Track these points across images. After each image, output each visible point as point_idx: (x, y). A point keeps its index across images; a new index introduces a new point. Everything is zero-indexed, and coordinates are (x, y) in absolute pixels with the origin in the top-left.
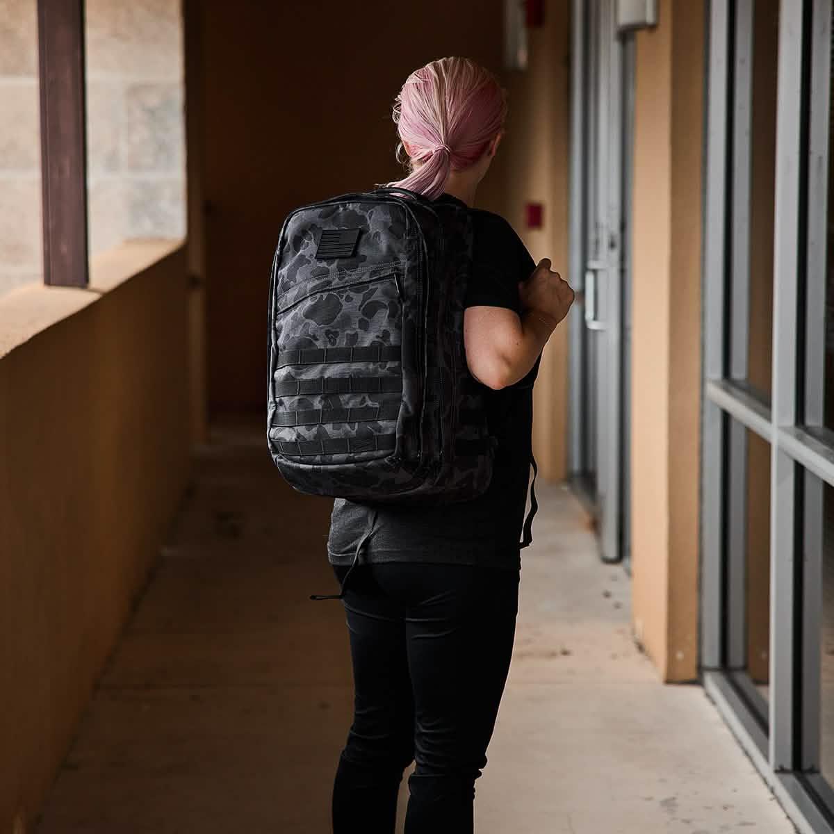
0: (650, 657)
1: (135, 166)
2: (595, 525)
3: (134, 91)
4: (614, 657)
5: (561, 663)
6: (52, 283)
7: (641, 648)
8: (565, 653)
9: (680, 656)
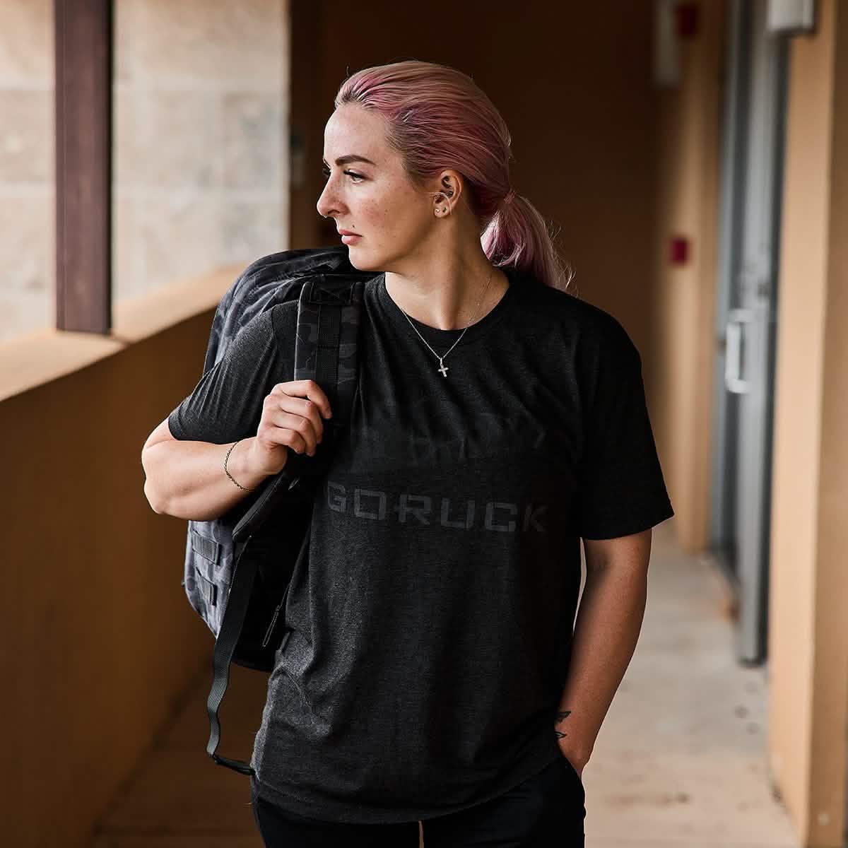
0: (787, 810)
1: (231, 183)
2: (734, 613)
3: (232, 101)
4: (743, 807)
5: (677, 814)
6: (66, 327)
7: (778, 795)
8: (683, 799)
9: (824, 819)
